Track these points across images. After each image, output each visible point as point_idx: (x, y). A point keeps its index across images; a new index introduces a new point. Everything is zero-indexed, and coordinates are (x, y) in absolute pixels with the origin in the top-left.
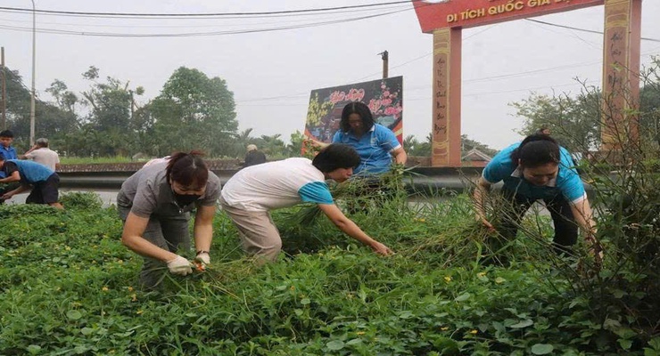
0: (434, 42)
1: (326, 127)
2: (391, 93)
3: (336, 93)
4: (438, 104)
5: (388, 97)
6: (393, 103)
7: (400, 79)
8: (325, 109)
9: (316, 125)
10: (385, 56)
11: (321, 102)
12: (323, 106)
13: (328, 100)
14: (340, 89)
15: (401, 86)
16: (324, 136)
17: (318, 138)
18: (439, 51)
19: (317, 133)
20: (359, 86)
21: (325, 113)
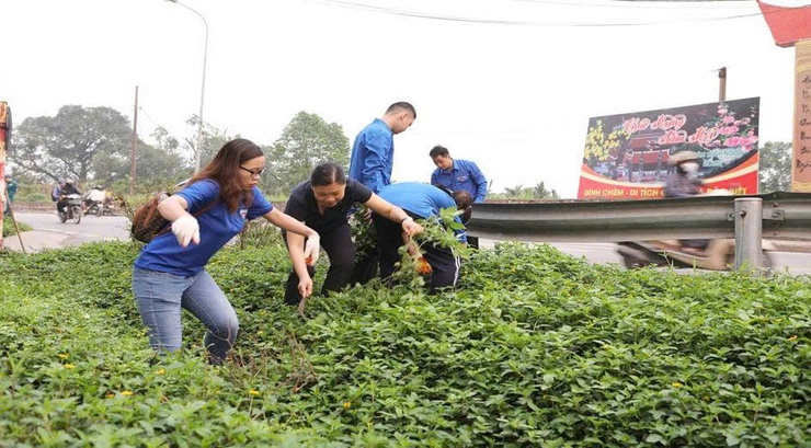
0: (797, 57)
1: (619, 162)
2: (737, 118)
3: (634, 121)
4: (803, 133)
5: (731, 125)
6: (740, 131)
7: (756, 101)
8: (615, 140)
9: (601, 159)
10: (723, 74)
11: (607, 131)
12: (611, 136)
13: (620, 129)
14: (642, 115)
15: (758, 110)
16: (615, 172)
17: (606, 175)
18: (803, 68)
19: (604, 168)
20: (675, 112)
21: (617, 144)
